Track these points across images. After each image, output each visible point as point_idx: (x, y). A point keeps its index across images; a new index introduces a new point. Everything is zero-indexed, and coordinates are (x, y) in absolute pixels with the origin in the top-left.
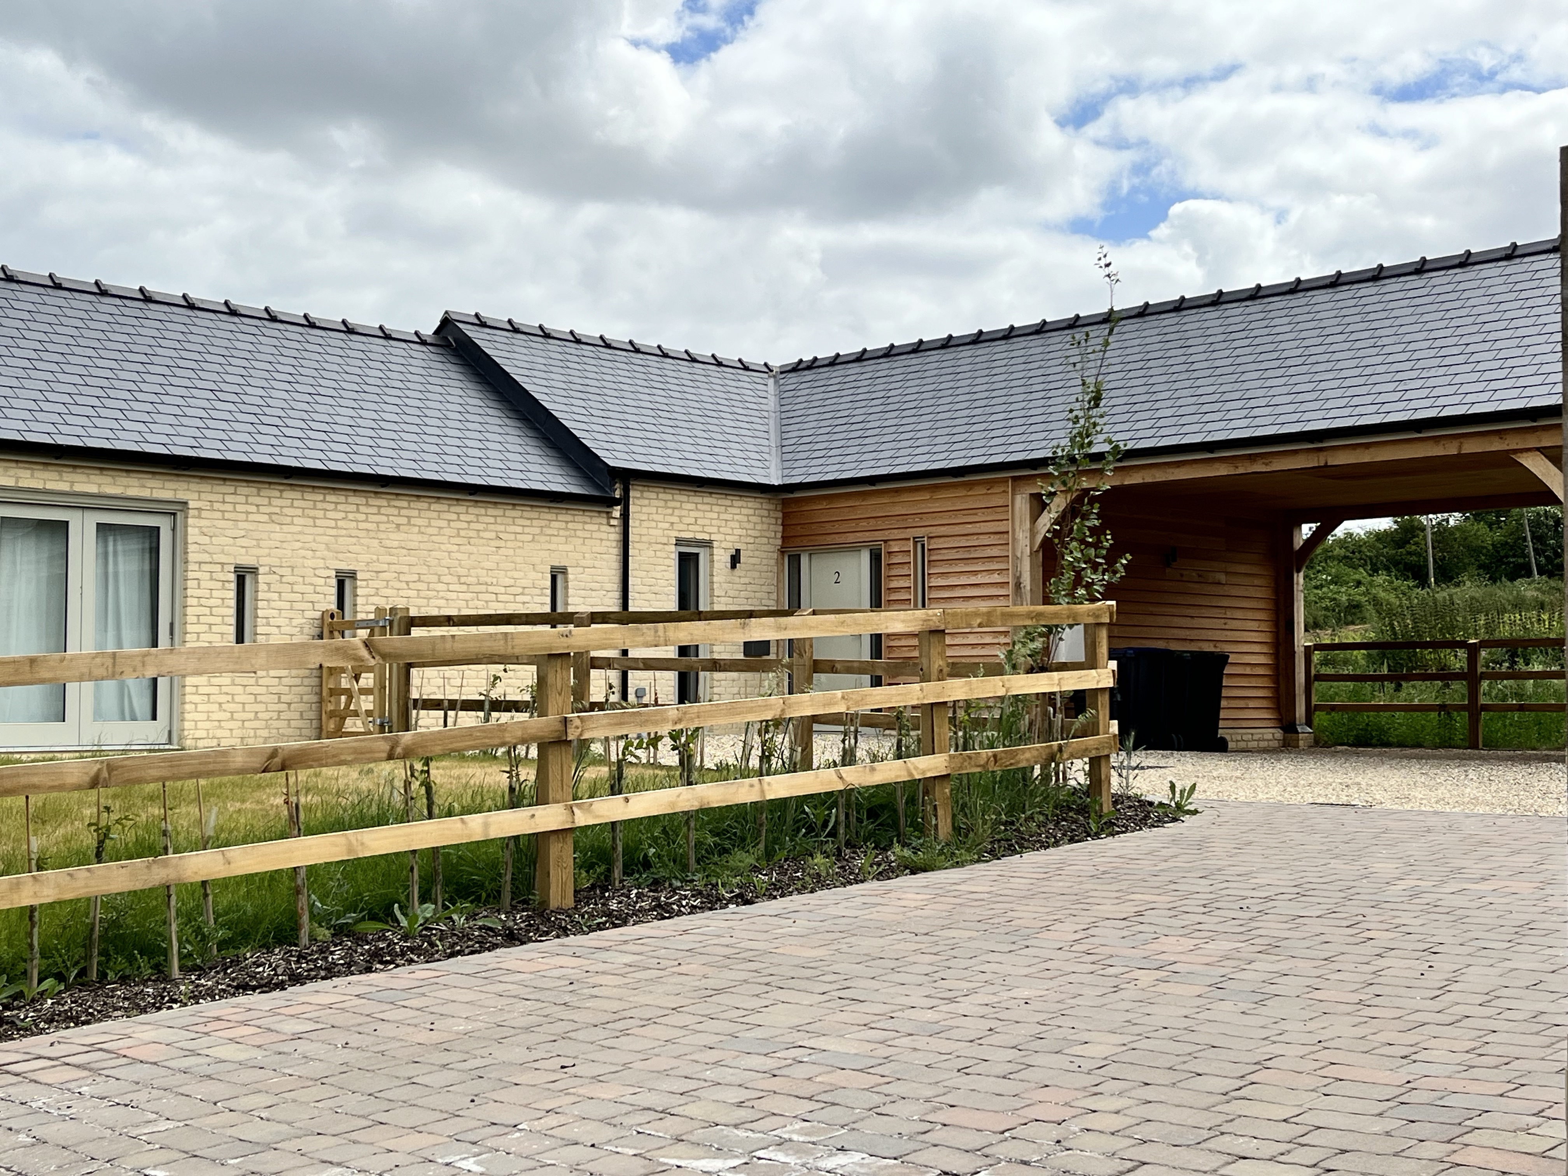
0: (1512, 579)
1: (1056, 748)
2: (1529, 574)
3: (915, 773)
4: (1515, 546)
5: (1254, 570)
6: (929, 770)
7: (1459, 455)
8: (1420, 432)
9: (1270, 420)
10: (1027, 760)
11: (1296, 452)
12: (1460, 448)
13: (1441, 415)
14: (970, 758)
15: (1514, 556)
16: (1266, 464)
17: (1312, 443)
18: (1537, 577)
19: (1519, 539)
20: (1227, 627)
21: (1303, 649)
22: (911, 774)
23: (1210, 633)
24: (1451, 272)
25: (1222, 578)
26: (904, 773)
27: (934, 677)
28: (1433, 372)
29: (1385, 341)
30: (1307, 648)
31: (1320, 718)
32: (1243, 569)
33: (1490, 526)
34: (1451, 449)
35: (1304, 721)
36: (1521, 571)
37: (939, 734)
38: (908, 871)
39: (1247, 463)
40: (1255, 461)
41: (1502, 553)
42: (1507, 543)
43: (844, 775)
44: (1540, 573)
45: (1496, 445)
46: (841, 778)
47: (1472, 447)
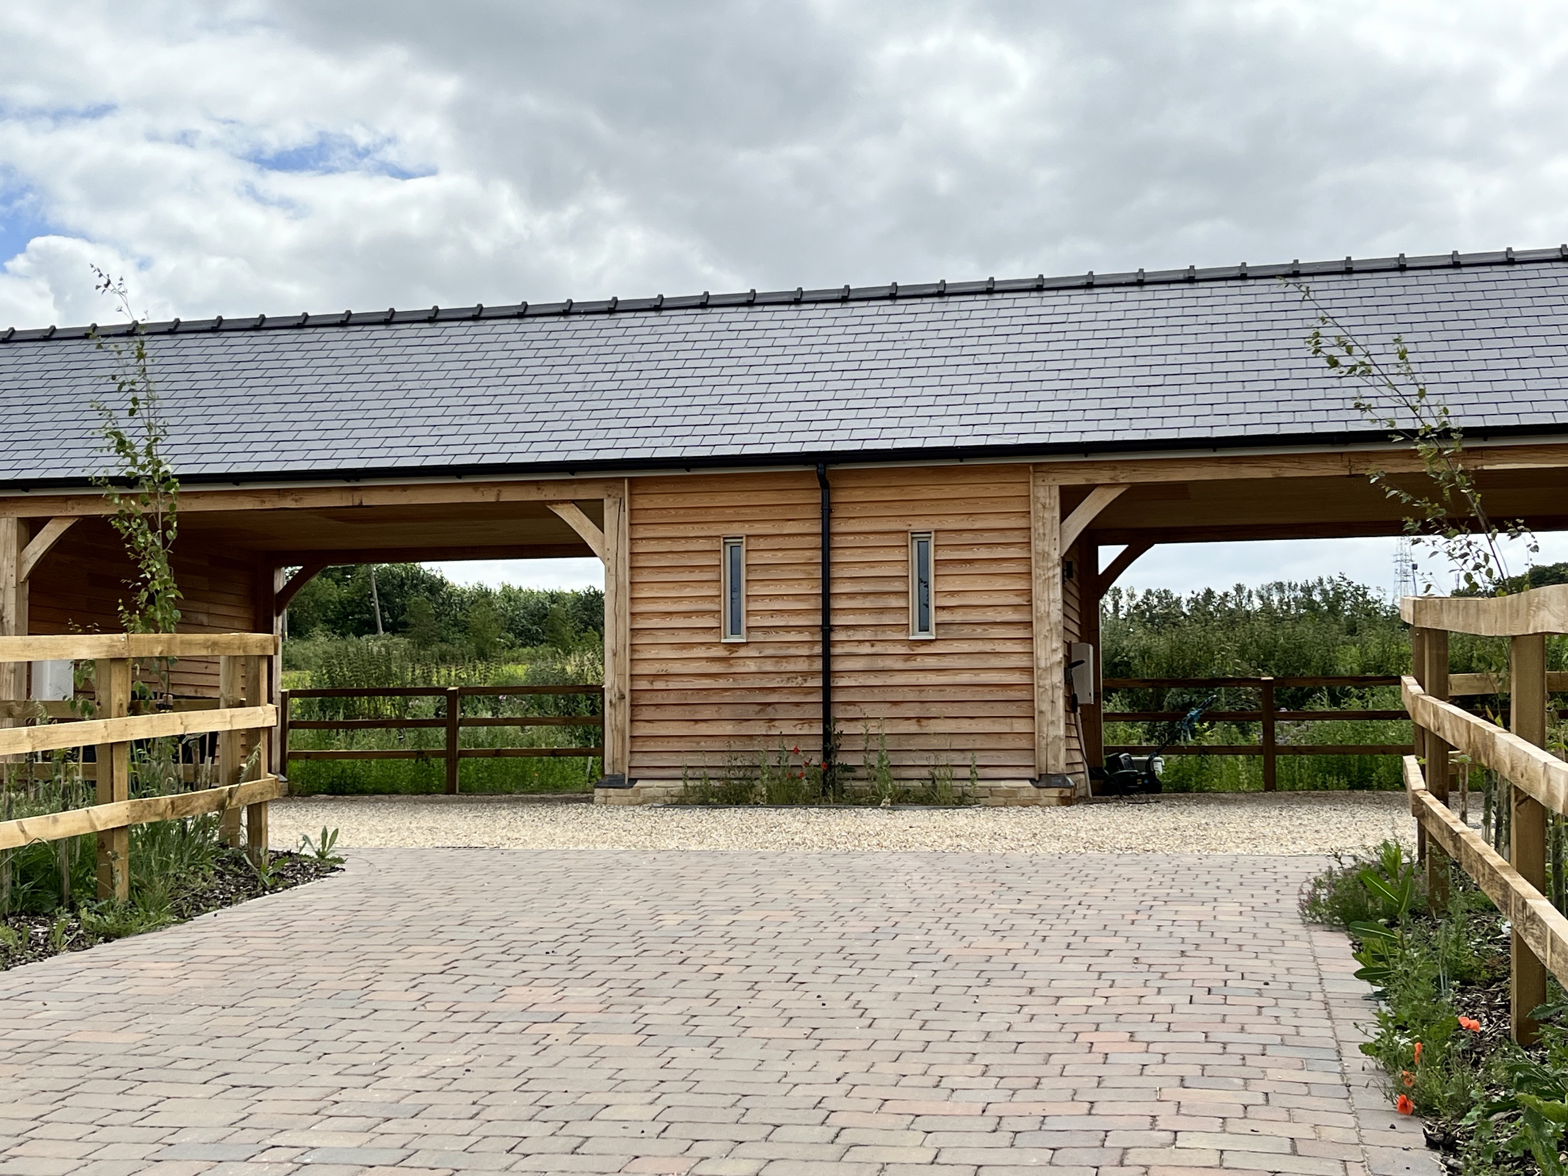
0: (359, 635)
1: (225, 794)
2: (375, 631)
3: (97, 823)
4: (360, 603)
5: (233, 612)
6: (111, 821)
7: (498, 503)
8: (460, 478)
9: (301, 455)
10: (201, 807)
11: (328, 489)
12: (498, 495)
13: (481, 462)
14: (150, 805)
15: (360, 613)
16: (296, 501)
17: (348, 481)
18: (382, 632)
19: (365, 596)
20: (208, 671)
21: (280, 695)
22: (93, 825)
23: (191, 677)
24: (464, 323)
25: (205, 619)
26: (86, 824)
27: (114, 711)
28: (464, 420)
29: (410, 385)
30: (284, 694)
31: (294, 765)
32: (224, 610)
33: (337, 582)
34: (489, 497)
35: (278, 770)
36: (367, 627)
37: (119, 778)
38: (101, 939)
39: (275, 498)
40: (284, 496)
41: (349, 610)
42: (353, 600)
43: (26, 828)
44: (385, 630)
45: (533, 495)
46: (23, 831)
47: (510, 496)
